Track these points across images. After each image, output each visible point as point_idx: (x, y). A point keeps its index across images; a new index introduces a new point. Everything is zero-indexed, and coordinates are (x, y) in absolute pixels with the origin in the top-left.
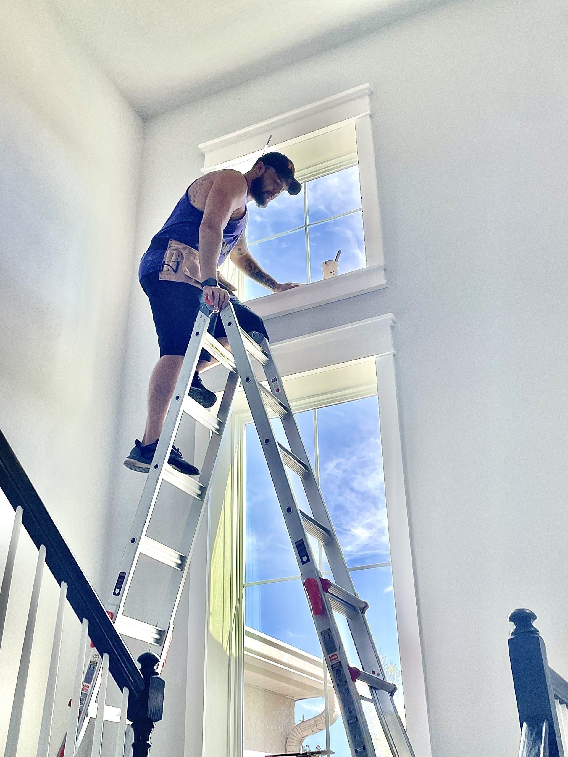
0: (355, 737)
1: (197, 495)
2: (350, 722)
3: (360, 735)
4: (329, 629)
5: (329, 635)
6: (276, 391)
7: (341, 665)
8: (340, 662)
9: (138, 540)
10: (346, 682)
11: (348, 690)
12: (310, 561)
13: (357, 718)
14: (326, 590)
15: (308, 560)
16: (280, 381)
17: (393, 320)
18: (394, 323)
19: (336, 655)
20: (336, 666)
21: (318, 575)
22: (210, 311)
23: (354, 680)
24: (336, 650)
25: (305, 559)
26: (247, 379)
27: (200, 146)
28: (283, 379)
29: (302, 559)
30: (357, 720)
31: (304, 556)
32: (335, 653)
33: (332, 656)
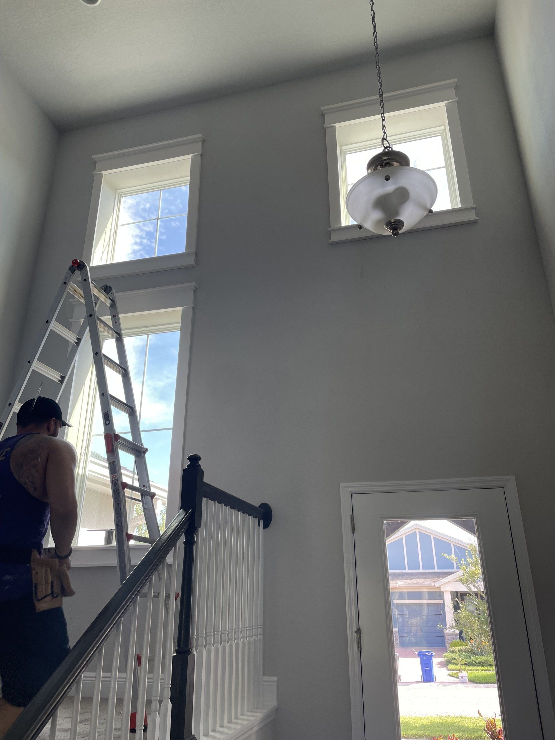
0: (118, 518)
1: (59, 381)
2: (117, 510)
3: (120, 517)
4: (114, 461)
5: (114, 464)
6: (114, 323)
7: (117, 480)
8: (117, 479)
9: (12, 405)
10: (118, 489)
11: (119, 494)
12: (110, 424)
13: (121, 508)
14: (116, 440)
15: (109, 423)
16: (118, 317)
17: (195, 287)
18: (197, 289)
19: (116, 475)
20: (114, 481)
21: (113, 432)
22: (75, 270)
23: (123, 489)
24: (116, 473)
25: (107, 422)
26: (91, 315)
27: (94, 157)
28: (120, 316)
29: (106, 423)
30: (121, 509)
31: (107, 421)
32: (115, 474)
33: (113, 476)
